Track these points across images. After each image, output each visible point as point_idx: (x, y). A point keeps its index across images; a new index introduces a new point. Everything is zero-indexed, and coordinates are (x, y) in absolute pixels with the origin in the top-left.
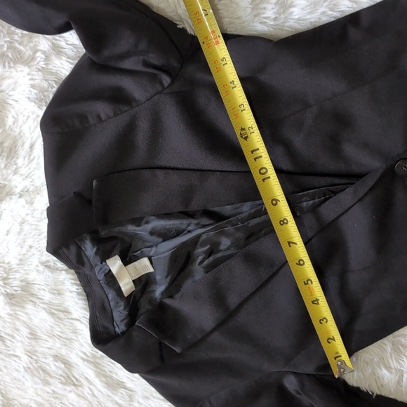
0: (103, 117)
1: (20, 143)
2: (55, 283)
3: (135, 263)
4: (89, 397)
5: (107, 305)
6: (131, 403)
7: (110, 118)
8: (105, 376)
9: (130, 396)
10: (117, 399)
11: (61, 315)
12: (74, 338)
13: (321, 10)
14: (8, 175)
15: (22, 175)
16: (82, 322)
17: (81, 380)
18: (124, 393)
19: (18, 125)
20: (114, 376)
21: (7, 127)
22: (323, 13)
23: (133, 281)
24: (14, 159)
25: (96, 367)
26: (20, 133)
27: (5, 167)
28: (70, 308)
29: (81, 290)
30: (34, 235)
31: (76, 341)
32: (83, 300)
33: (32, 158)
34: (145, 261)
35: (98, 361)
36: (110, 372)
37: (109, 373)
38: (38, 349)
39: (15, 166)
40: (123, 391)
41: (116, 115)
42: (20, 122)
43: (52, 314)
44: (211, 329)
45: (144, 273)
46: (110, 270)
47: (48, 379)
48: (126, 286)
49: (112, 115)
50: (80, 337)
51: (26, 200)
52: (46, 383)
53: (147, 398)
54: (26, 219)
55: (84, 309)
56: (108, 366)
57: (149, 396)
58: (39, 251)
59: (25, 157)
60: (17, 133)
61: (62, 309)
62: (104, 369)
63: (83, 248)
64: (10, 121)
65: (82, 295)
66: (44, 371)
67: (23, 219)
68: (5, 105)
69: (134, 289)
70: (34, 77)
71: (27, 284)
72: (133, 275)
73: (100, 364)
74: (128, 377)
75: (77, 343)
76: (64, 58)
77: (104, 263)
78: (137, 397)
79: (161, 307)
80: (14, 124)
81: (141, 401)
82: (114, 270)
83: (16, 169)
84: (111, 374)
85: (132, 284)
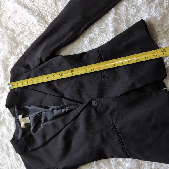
2: (10, 120)
3: (25, 118)
4: (11, 161)
10: (17, 164)
11: (9, 131)
13: (80, 51)
17: (11, 154)
22: (80, 52)
34: (28, 118)
38: (3, 140)
40: (19, 162)
45: (28, 122)
47: (3, 151)
48: (23, 125)
61: (10, 129)
66: (3, 148)
69: (25, 127)
71: (4, 119)
77: (18, 116)
79: (31, 135)
85: (24, 125)
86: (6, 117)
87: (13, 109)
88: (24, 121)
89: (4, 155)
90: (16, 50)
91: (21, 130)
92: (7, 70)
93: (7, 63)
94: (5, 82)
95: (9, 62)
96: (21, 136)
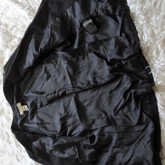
4: (12, 148)
6: (21, 152)
9: (21, 150)
10: (18, 150)
11: (9, 120)
17: (11, 141)
34: (26, 106)
38: (3, 129)
40: (19, 147)
43: (7, 119)
45: (26, 110)
47: (4, 139)
48: (21, 113)
52: (4, 141)
66: (3, 136)
69: (24, 114)
82: (18, 106)
85: (23, 112)
86: (4, 107)
89: (5, 142)
90: (10, 43)
93: (3, 56)
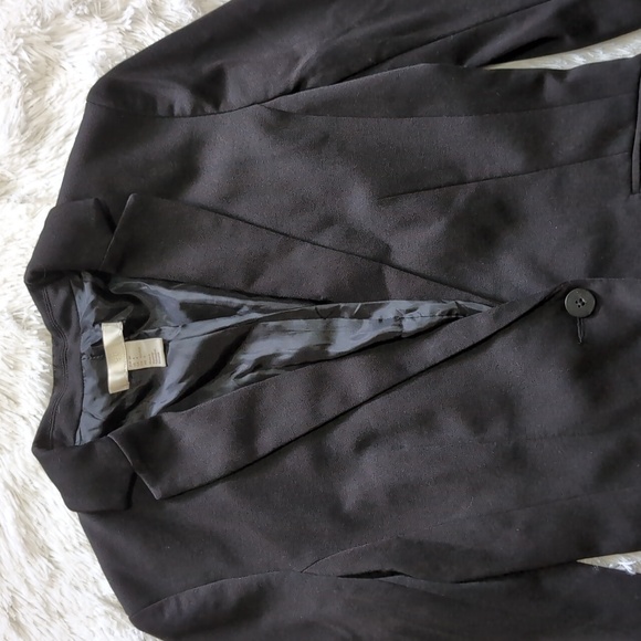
0: (177, 111)
1: (54, 125)
2: (17, 349)
3: (142, 342)
5: (78, 399)
6: (49, 590)
7: (184, 116)
8: (27, 527)
9: (52, 576)
10: (29, 572)
12: (8, 447)
14: (19, 166)
15: (38, 171)
16: (29, 424)
18: (44, 567)
19: (62, 99)
20: (41, 533)
21: (47, 97)
23: (130, 372)
24: (38, 145)
25: (21, 507)
26: (59, 112)
27: (20, 153)
28: (21, 395)
29: (49, 370)
30: (17, 265)
31: (9, 452)
32: (45, 387)
33: (61, 152)
34: (157, 343)
35: (27, 497)
36: (39, 523)
37: (35, 523)
39: (33, 157)
40: (43, 562)
41: (194, 113)
42: (67, 95)
44: (217, 476)
45: (148, 366)
46: (101, 341)
49: (189, 113)
50: (16, 447)
51: (28, 209)
53: (77, 588)
54: (17, 237)
55: (42, 402)
56: (38, 512)
57: (81, 586)
58: (16, 290)
59: (52, 148)
60: (56, 110)
61: (9, 392)
62: (31, 514)
63: (77, 299)
64: (53, 91)
65: (47, 380)
67: (13, 235)
68: (57, 67)
69: (127, 388)
70: (110, 40)
72: (133, 361)
73: (28, 504)
74: (61, 542)
75: (8, 456)
76: (161, 24)
77: (97, 326)
78: (61, 581)
80: (57, 96)
81: (66, 589)
83: (33, 162)
84: (38, 528)
87: (56, 291)
88: (129, 358)
91: (102, 401)
92: (45, 88)
93: (51, 52)
94: (18, 149)
95: (60, 47)
96: (97, 431)
